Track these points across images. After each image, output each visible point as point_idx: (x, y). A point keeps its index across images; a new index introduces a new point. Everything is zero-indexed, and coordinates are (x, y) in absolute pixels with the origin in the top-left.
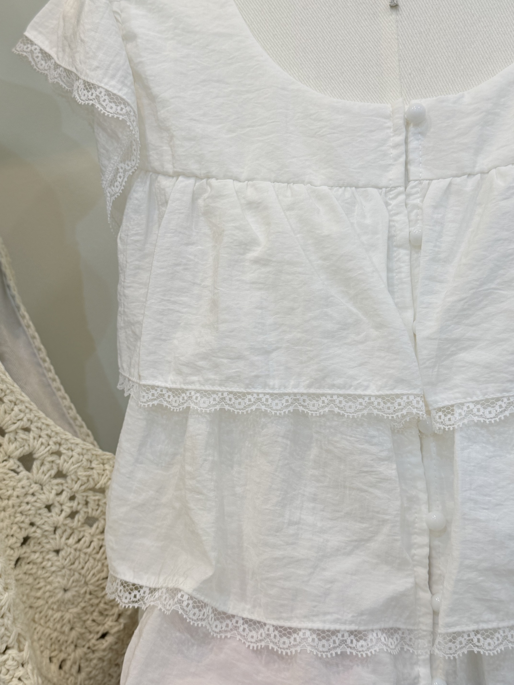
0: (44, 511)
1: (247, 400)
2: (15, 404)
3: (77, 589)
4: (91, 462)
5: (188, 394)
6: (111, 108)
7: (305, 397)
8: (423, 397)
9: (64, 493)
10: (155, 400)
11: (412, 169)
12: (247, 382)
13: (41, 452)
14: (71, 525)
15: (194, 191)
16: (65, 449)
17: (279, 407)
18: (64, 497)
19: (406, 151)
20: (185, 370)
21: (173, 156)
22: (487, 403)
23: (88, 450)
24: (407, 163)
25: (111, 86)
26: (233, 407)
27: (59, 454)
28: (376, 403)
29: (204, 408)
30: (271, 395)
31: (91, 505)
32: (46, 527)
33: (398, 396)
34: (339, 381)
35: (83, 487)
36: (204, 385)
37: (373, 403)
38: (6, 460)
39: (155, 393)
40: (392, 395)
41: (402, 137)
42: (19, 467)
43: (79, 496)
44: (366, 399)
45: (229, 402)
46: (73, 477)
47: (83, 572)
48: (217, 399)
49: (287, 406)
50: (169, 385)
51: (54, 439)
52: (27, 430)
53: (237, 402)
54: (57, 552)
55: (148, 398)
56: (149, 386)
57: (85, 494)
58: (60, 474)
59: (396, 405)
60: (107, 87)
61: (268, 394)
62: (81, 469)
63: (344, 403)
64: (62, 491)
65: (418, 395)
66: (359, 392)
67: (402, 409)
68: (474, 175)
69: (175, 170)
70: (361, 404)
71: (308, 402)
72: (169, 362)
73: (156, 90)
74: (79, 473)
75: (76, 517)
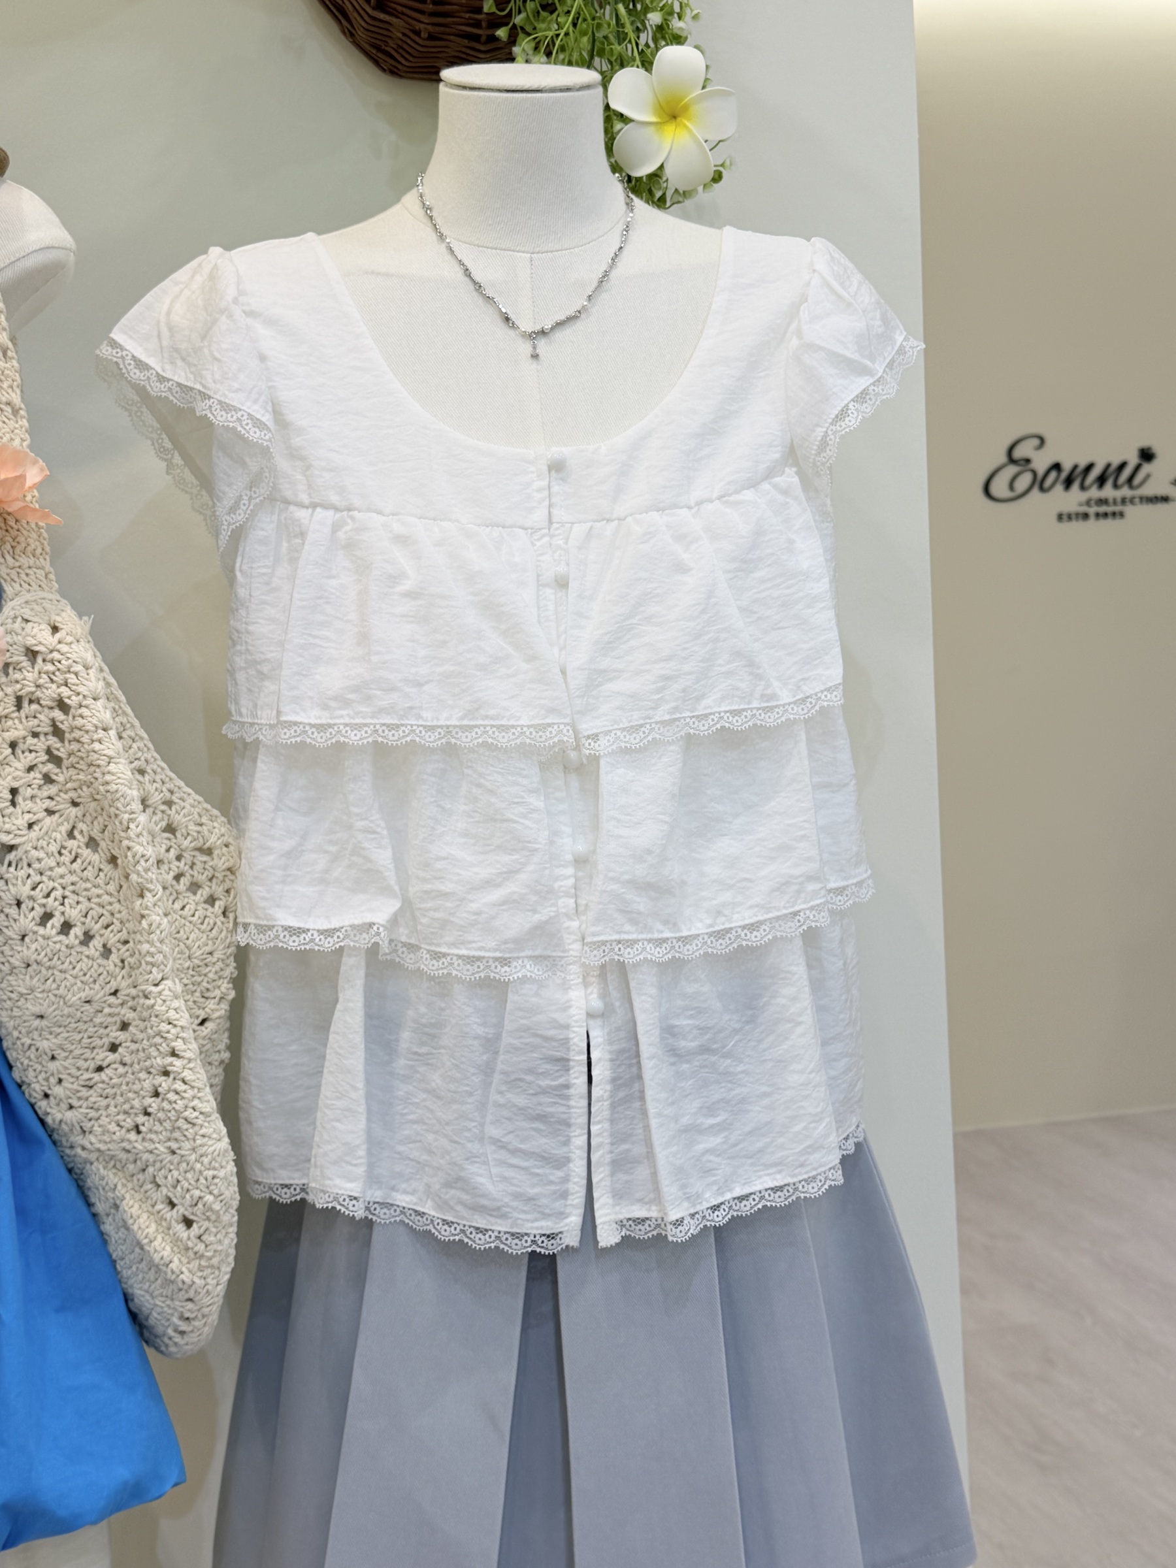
1: (401, 732)
2: (133, 741)
3: (180, 962)
5: (336, 728)
7: (458, 730)
9: (172, 850)
11: (555, 511)
12: (401, 713)
14: (177, 887)
17: (432, 739)
18: (173, 854)
20: (333, 704)
24: (550, 506)
30: (425, 727)
31: (199, 866)
33: (549, 725)
34: (492, 712)
35: (193, 844)
36: (354, 718)
41: (546, 483)
44: (519, 729)
46: (184, 831)
47: (188, 942)
49: (439, 739)
50: (313, 721)
51: (168, 786)
57: (192, 853)
61: (421, 726)
62: (191, 823)
63: (497, 733)
64: (171, 847)
65: (568, 724)
66: (512, 722)
68: (612, 521)
71: (460, 734)
73: (290, 417)
74: (190, 827)
75: (182, 880)
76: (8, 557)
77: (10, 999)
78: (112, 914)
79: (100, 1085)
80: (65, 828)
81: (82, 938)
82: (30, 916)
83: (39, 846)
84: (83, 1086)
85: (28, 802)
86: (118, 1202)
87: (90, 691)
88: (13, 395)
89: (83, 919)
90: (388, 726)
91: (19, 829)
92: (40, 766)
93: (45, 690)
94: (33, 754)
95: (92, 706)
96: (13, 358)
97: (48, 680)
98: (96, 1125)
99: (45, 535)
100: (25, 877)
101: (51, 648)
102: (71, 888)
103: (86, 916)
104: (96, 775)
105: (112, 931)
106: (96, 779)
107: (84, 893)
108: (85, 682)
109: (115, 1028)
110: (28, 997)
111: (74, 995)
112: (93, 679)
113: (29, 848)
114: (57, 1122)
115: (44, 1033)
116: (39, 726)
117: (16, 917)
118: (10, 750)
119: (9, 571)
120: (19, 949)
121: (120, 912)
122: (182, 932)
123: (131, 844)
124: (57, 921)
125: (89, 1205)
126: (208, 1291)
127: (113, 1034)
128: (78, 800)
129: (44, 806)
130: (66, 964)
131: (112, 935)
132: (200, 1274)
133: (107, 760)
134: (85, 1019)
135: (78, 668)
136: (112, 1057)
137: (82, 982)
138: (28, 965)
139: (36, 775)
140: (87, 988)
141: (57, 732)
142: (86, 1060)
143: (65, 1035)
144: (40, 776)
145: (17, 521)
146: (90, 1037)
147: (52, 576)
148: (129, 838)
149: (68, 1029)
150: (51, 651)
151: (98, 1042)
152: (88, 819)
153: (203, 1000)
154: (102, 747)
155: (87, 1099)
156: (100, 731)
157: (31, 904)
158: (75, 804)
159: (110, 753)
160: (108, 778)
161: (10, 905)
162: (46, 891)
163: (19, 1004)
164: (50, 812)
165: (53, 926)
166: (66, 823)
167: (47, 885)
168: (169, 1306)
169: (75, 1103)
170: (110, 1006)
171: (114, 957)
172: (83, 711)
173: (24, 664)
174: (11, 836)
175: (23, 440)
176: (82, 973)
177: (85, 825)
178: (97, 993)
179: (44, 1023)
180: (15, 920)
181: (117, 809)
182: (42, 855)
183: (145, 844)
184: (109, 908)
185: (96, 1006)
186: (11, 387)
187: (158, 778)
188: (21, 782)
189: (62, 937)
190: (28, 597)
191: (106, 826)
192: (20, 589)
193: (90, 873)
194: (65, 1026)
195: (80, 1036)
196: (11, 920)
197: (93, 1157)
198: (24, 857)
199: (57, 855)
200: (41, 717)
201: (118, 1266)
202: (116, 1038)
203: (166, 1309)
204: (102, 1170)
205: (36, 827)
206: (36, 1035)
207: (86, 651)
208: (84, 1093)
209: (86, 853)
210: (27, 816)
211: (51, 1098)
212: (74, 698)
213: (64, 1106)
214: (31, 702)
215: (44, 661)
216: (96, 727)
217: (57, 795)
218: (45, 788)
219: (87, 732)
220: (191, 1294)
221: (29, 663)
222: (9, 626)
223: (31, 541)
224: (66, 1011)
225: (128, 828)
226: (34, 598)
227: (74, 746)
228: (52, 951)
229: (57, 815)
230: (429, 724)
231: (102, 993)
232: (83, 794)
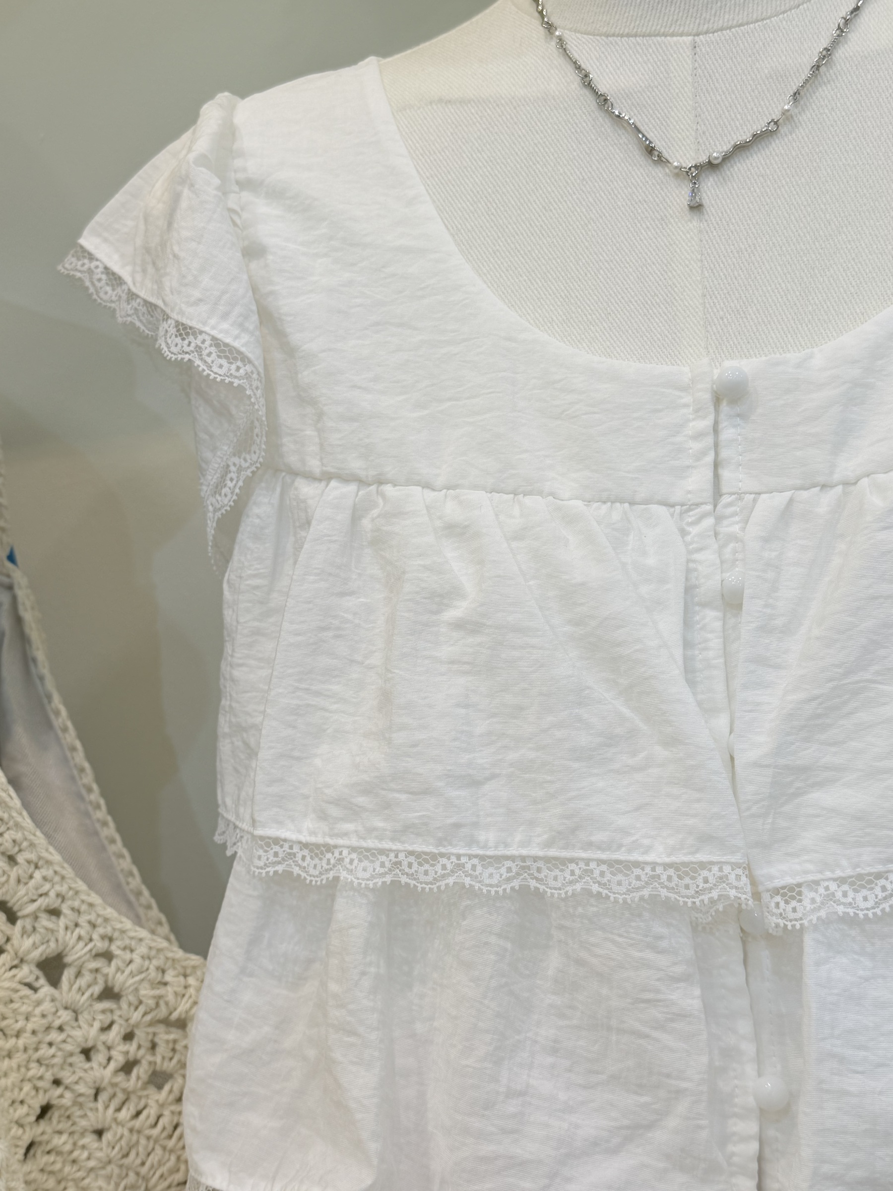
0: (79, 1059)
1: (438, 868)
2: (37, 867)
4: (163, 971)
5: (337, 854)
6: (221, 366)
7: (540, 864)
8: (748, 868)
9: (115, 1028)
10: (279, 863)
11: (726, 474)
12: (440, 835)
13: (77, 953)
14: (124, 1085)
15: (355, 505)
16: (119, 947)
17: (494, 881)
18: (114, 1034)
19: (716, 445)
20: (334, 811)
21: (321, 445)
22: (860, 882)
23: (159, 950)
24: (716, 465)
25: (221, 331)
26: (415, 879)
27: (108, 956)
28: (664, 878)
29: (363, 879)
30: (482, 858)
31: (162, 1049)
32: (81, 1088)
33: (703, 865)
34: (599, 837)
35: (148, 1018)
36: (364, 839)
37: (659, 877)
38: (15, 967)
39: (280, 851)
40: (692, 863)
41: (708, 422)
42: (37, 978)
43: (141, 1035)
44: (648, 869)
45: (407, 870)
46: (131, 998)
47: (144, 1170)
48: (387, 864)
49: (508, 880)
50: (305, 838)
51: (101, 930)
52: (55, 913)
53: (422, 869)
54: (99, 1133)
55: (268, 859)
56: (269, 838)
57: (151, 1030)
58: (109, 994)
59: (700, 881)
60: (214, 333)
61: (476, 856)
62: (146, 984)
63: (608, 876)
64: (112, 1023)
65: (738, 865)
66: (636, 856)
67: (711, 889)
68: (832, 486)
69: (324, 468)
70: (638, 878)
71: (545, 872)
72: (306, 797)
73: (296, 337)
74: (143, 992)
75: (135, 1072)
90: (418, 855)
230: (490, 853)
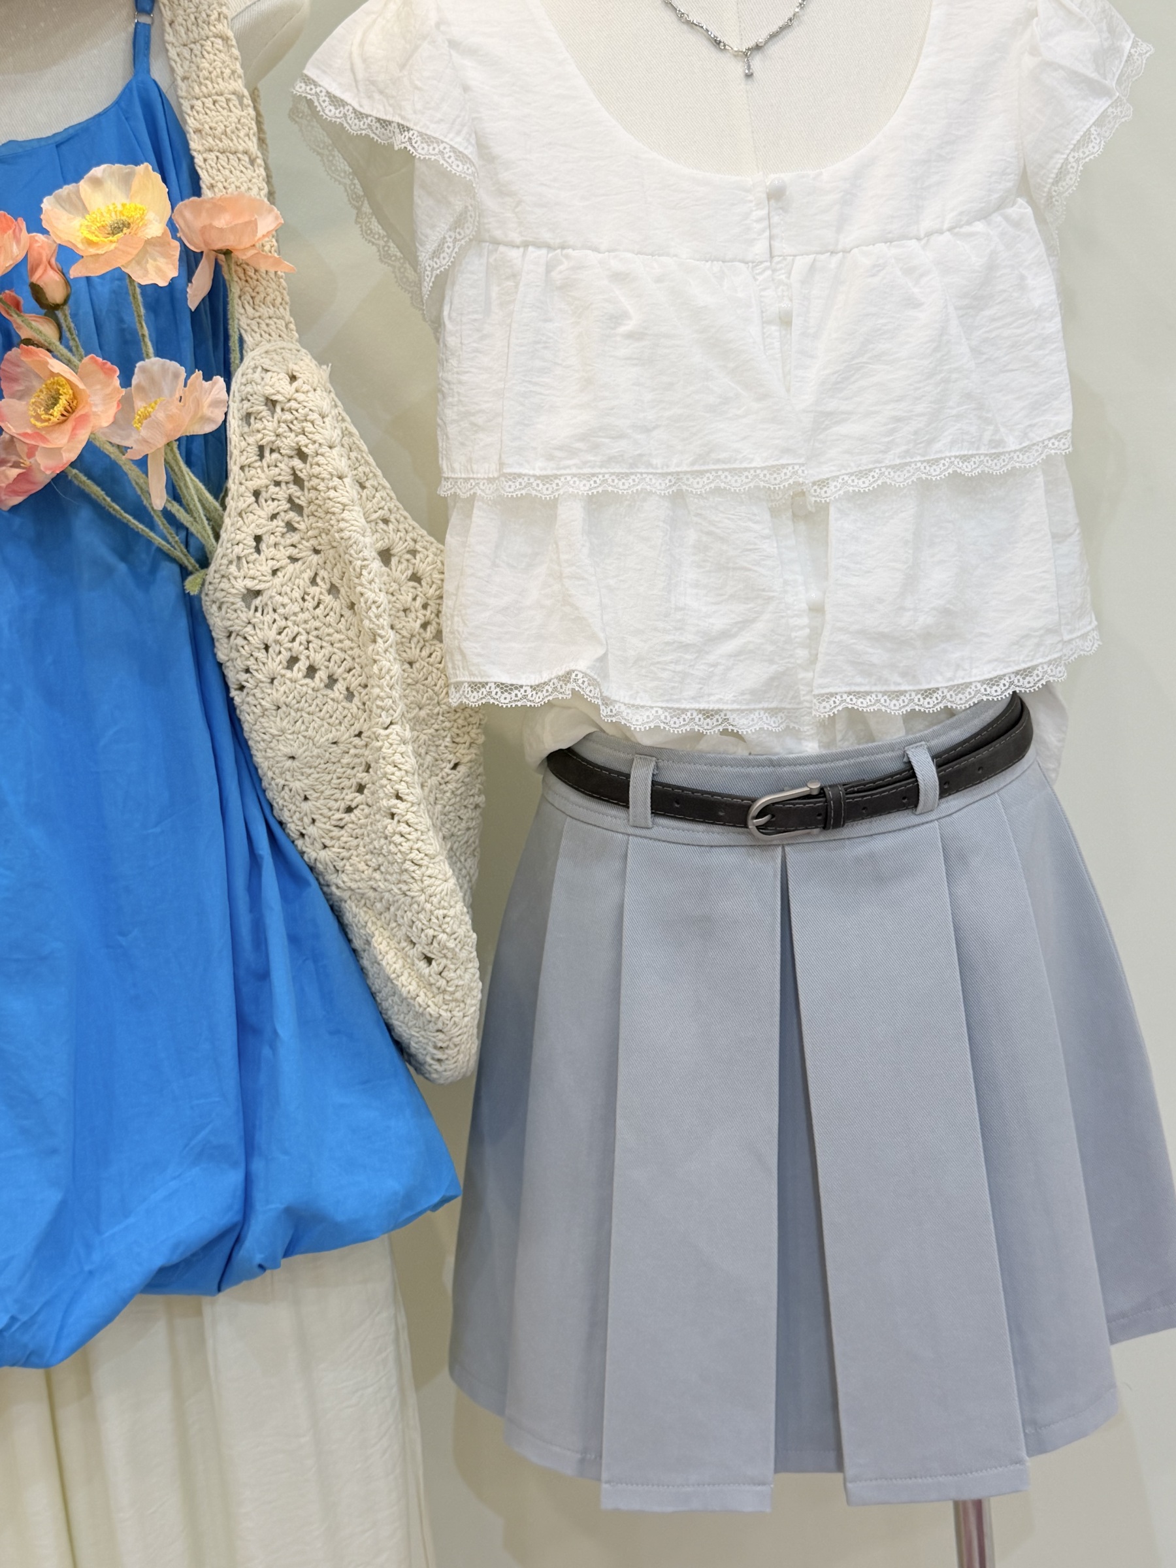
0: (402, 614)
2: (376, 490)
3: (430, 707)
5: (563, 479)
8: (807, 466)
9: (418, 599)
12: (631, 461)
13: (399, 548)
14: (424, 635)
18: (419, 602)
20: (558, 454)
27: (415, 552)
28: (762, 475)
30: (654, 474)
32: (404, 633)
36: (582, 468)
37: (759, 475)
41: (765, 212)
44: (752, 472)
45: (611, 483)
46: (428, 580)
47: (436, 689)
48: (599, 481)
49: (670, 486)
50: (539, 472)
51: (411, 535)
52: (386, 521)
54: (411, 664)
58: (416, 578)
59: (782, 475)
61: (651, 473)
63: (729, 478)
64: (417, 596)
65: (803, 464)
74: (434, 576)
75: (429, 629)
76: (249, 308)
77: (264, 740)
78: (354, 659)
79: (350, 825)
80: (308, 574)
81: (327, 681)
82: (278, 660)
83: (283, 593)
84: (336, 826)
85: (271, 549)
86: (369, 939)
87: (325, 439)
88: (250, 144)
89: (326, 663)
91: (263, 575)
92: (282, 514)
93: (284, 439)
94: (276, 502)
95: (327, 454)
96: (249, 105)
97: (287, 429)
98: (348, 864)
99: (284, 283)
100: (271, 622)
101: (288, 397)
102: (315, 633)
103: (329, 661)
104: (332, 522)
105: (354, 675)
106: (332, 526)
107: (327, 638)
108: (321, 430)
109: (361, 769)
110: (280, 738)
111: (322, 737)
112: (328, 427)
113: (273, 594)
114: (312, 861)
115: (295, 774)
116: (280, 475)
117: (265, 660)
118: (253, 499)
119: (249, 321)
120: (269, 691)
121: (360, 657)
122: (430, 679)
123: (363, 590)
124: (302, 665)
125: (349, 941)
126: (455, 1023)
127: (360, 775)
128: (319, 548)
129: (288, 554)
130: (313, 706)
131: (354, 679)
132: (445, 1007)
133: (342, 507)
134: (334, 760)
135: (314, 416)
136: (360, 798)
137: (329, 724)
138: (279, 708)
139: (279, 523)
140: (333, 729)
141: (298, 481)
142: (336, 800)
143: (317, 776)
144: (283, 524)
145: (256, 271)
146: (339, 778)
147: (292, 326)
148: (362, 585)
149: (318, 770)
150: (289, 400)
151: (346, 783)
152: (329, 566)
153: (454, 745)
154: (336, 494)
155: (339, 839)
156: (335, 479)
157: (277, 648)
158: (317, 552)
159: (344, 500)
160: (342, 525)
161: (259, 649)
162: (291, 636)
163: (272, 745)
164: (293, 560)
165: (299, 670)
166: (308, 570)
167: (292, 630)
168: (423, 1036)
169: (328, 842)
170: (355, 747)
171: (356, 700)
172: (320, 459)
173: (264, 414)
174: (257, 581)
175: (260, 189)
176: (328, 715)
177: (326, 573)
178: (343, 735)
179: (296, 764)
180: (264, 664)
181: (351, 556)
182: (286, 600)
183: (377, 590)
184: (350, 652)
185: (342, 747)
186: (248, 135)
187: (401, 527)
188: (265, 530)
189: (308, 681)
190: (268, 346)
191: (344, 573)
192: (260, 339)
193: (331, 619)
194: (315, 768)
195: (330, 777)
196: (261, 664)
197: (346, 895)
198: (269, 603)
199: (300, 600)
200: (282, 466)
201: (378, 999)
202: (361, 779)
203: (421, 1039)
204: (354, 908)
205: (279, 573)
206: (288, 776)
207: (323, 399)
208: (336, 832)
209: (328, 599)
210: (271, 563)
211: (306, 837)
212: (310, 446)
213: (318, 846)
214: (272, 451)
215: (283, 410)
216: (332, 475)
217: (299, 543)
218: (288, 535)
219: (323, 479)
220: (440, 1026)
221: (269, 413)
222: (249, 376)
223: (270, 290)
224: (316, 751)
225: (361, 574)
226: (273, 348)
227: (313, 494)
228: (299, 693)
229: (300, 562)
231: (348, 734)
232: (322, 542)
